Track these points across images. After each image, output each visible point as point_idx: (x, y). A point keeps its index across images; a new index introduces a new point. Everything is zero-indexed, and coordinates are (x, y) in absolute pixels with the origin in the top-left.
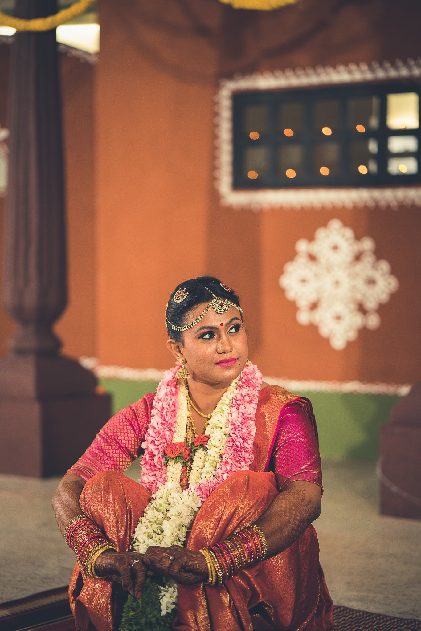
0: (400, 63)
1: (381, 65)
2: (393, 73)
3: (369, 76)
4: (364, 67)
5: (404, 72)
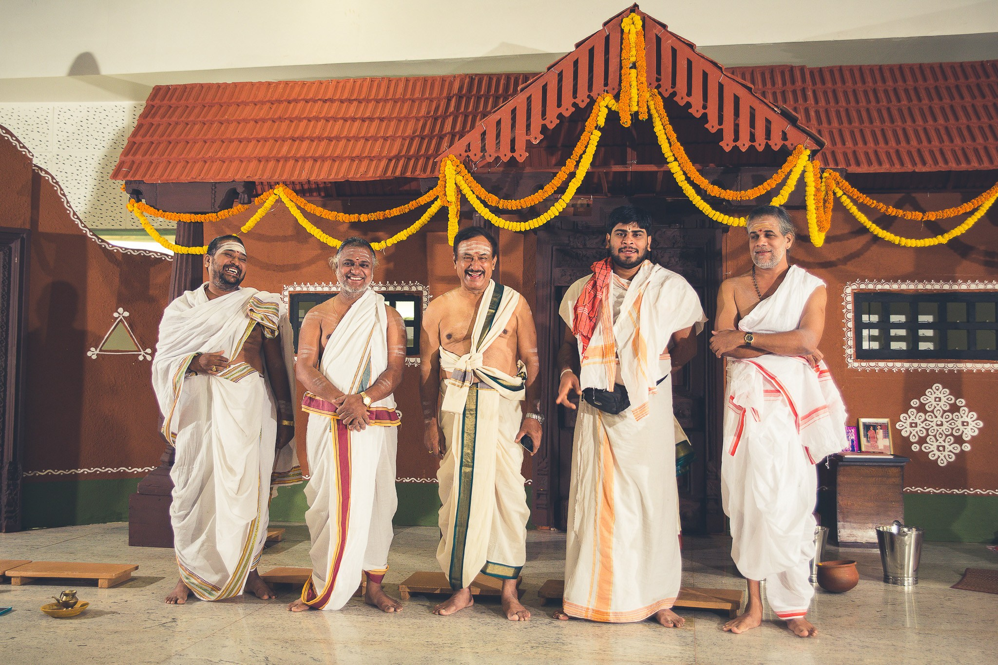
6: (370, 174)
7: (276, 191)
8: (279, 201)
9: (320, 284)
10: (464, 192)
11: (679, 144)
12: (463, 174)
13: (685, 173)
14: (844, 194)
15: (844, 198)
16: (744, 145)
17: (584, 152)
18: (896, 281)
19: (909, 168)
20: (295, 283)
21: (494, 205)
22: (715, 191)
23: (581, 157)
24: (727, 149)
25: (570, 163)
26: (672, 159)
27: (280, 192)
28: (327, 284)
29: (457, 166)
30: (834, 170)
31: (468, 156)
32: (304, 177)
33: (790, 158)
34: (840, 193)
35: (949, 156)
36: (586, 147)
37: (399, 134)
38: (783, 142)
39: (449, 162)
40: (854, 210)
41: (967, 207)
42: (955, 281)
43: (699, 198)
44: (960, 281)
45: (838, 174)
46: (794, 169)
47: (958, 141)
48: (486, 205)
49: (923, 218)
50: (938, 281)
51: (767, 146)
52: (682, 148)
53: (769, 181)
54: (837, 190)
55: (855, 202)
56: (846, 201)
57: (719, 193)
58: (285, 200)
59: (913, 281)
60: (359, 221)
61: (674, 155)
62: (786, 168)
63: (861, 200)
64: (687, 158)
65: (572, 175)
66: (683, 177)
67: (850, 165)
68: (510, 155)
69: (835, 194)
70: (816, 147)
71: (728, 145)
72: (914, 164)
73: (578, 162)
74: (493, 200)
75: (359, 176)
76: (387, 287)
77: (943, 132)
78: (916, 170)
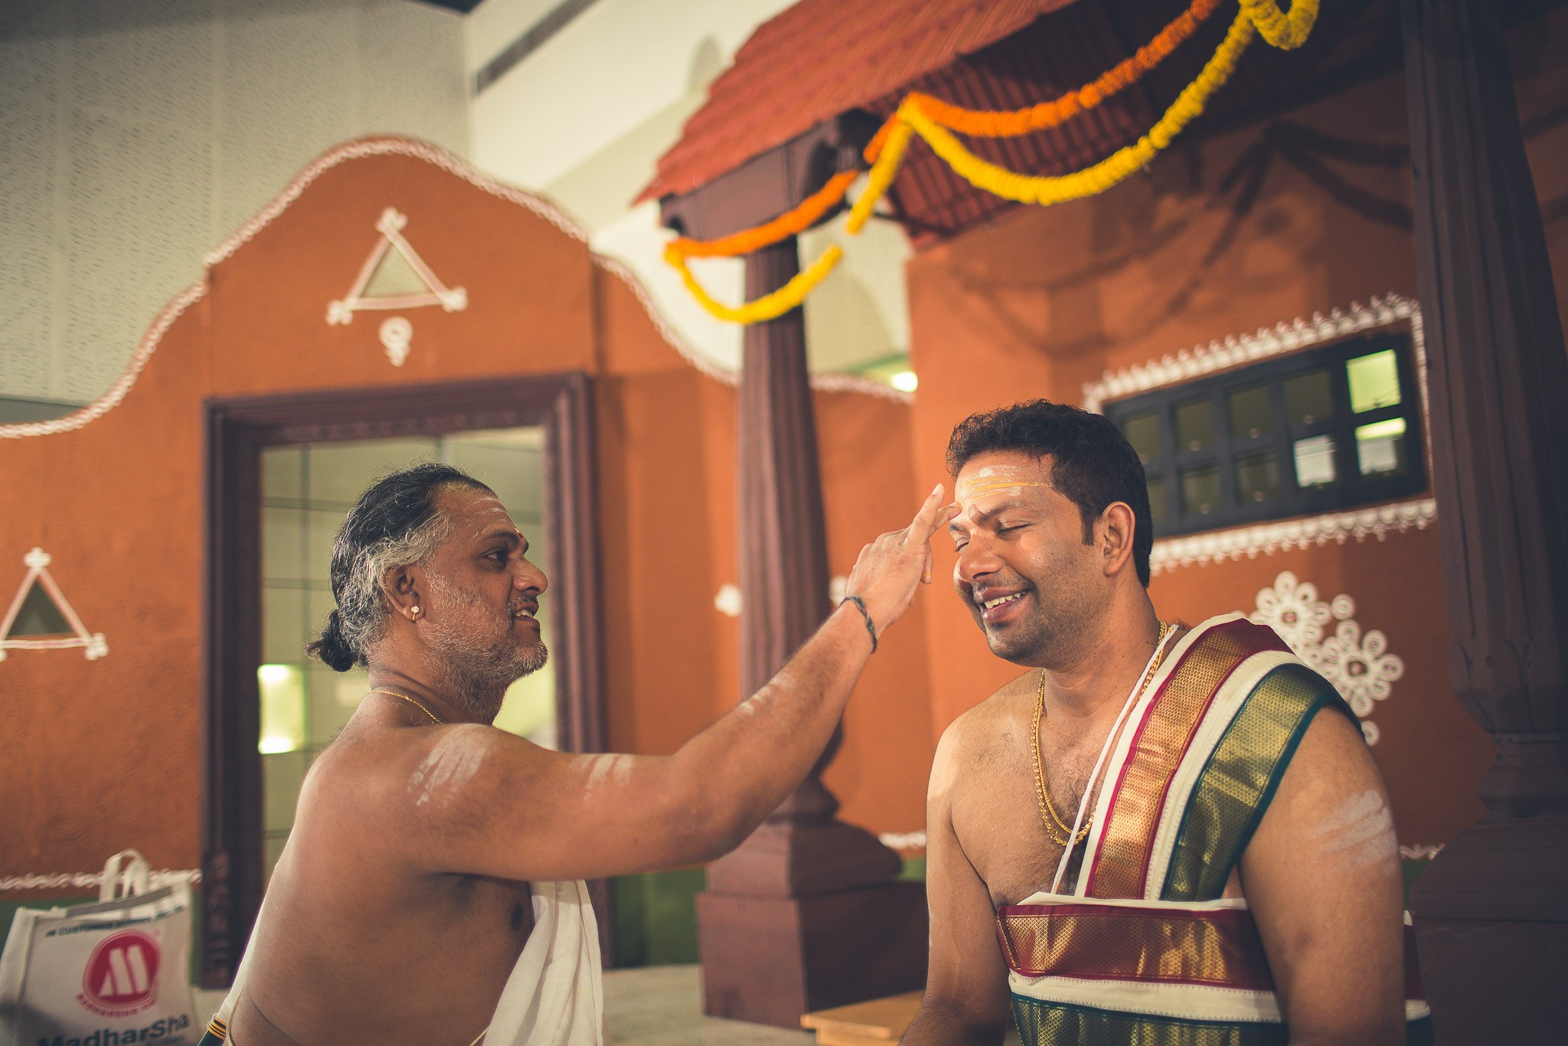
0: (1356, 308)
1: (1327, 315)
3: (1309, 337)
4: (1299, 325)
7: (901, 115)
27: (912, 111)
28: (1175, 357)
32: (948, 51)
58: (925, 127)
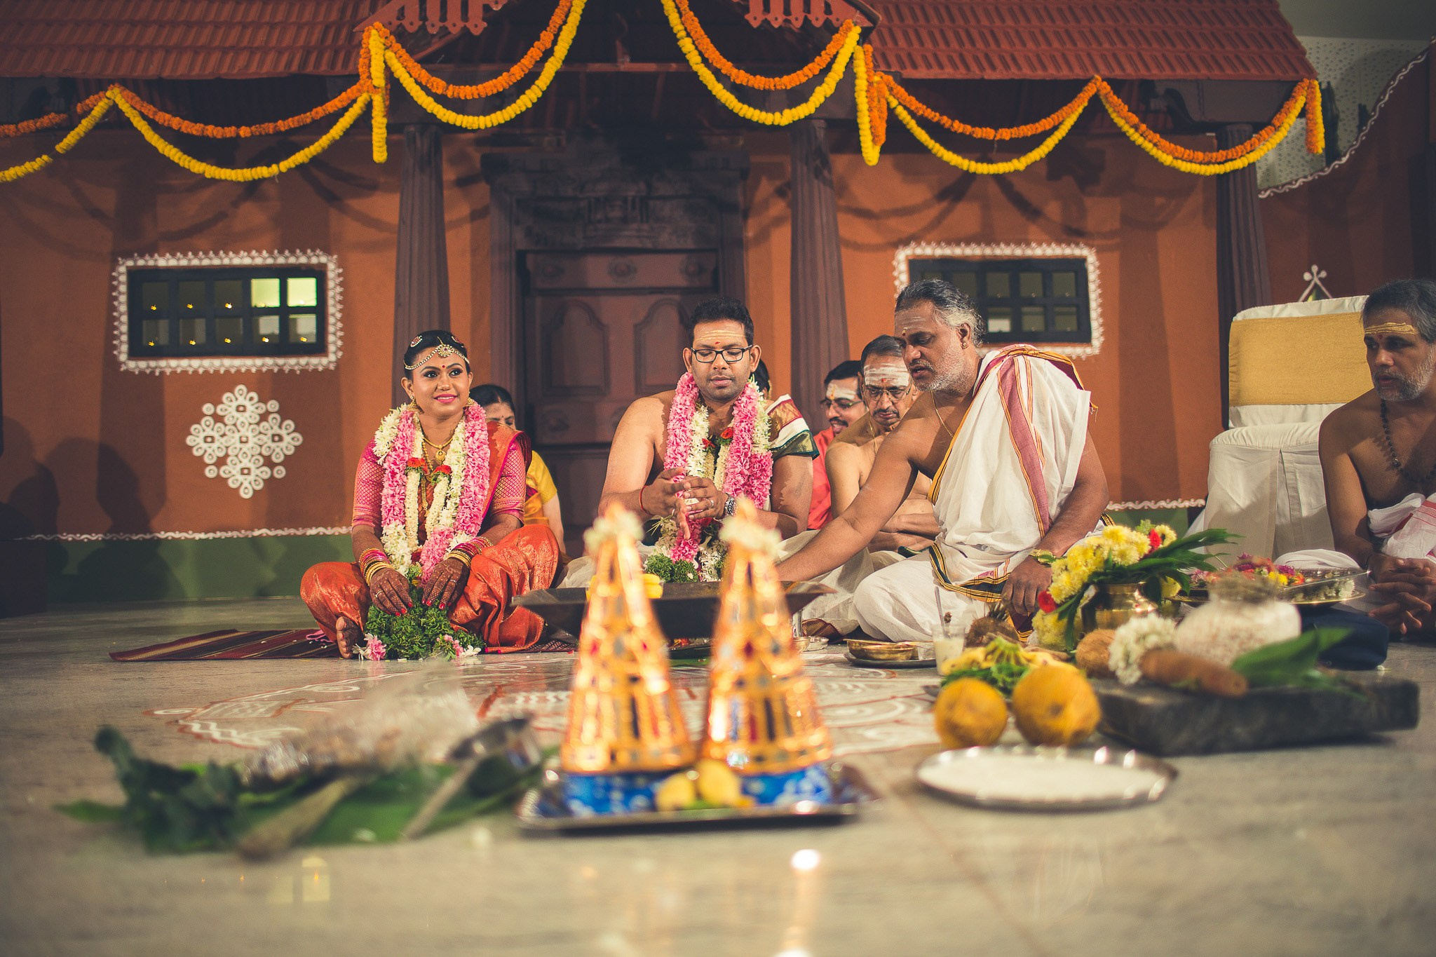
0: (298, 252)
1: (281, 253)
2: (292, 260)
3: (270, 261)
4: (265, 254)
5: (303, 260)
6: (253, 68)
7: (108, 94)
8: (114, 109)
9: (173, 255)
10: (397, 75)
11: (692, 13)
12: (395, 49)
13: (701, 54)
14: (900, 104)
15: (900, 110)
16: (776, 19)
17: (565, 23)
18: (958, 244)
19: (976, 73)
20: (136, 255)
21: (439, 92)
22: (741, 77)
23: (560, 29)
24: (755, 24)
25: (546, 37)
26: (683, 33)
27: (116, 95)
28: (185, 255)
29: (386, 38)
30: (886, 73)
31: (401, 25)
32: (152, 71)
33: (836, 36)
34: (894, 103)
35: (1021, 61)
36: (567, 16)
37: (293, 19)
38: (826, 16)
39: (374, 32)
40: (912, 125)
41: (1045, 124)
42: (1028, 244)
43: (720, 86)
44: (1034, 245)
45: (891, 78)
46: (842, 51)
47: (1030, 45)
48: (428, 92)
49: (995, 136)
50: (1008, 244)
51: (806, 20)
52: (696, 19)
53: (810, 65)
54: (891, 99)
55: (912, 114)
56: (903, 114)
57: (746, 80)
58: (124, 107)
59: (978, 244)
60: (238, 136)
61: (686, 29)
62: (831, 49)
63: (921, 112)
64: (703, 32)
65: (548, 53)
66: (699, 59)
67: (906, 68)
68: (460, 24)
69: (888, 104)
70: (868, 24)
71: (755, 19)
72: (982, 69)
73: (557, 36)
74: (439, 85)
75: (235, 71)
76: (275, 258)
77: (1013, 34)
78: (986, 77)
